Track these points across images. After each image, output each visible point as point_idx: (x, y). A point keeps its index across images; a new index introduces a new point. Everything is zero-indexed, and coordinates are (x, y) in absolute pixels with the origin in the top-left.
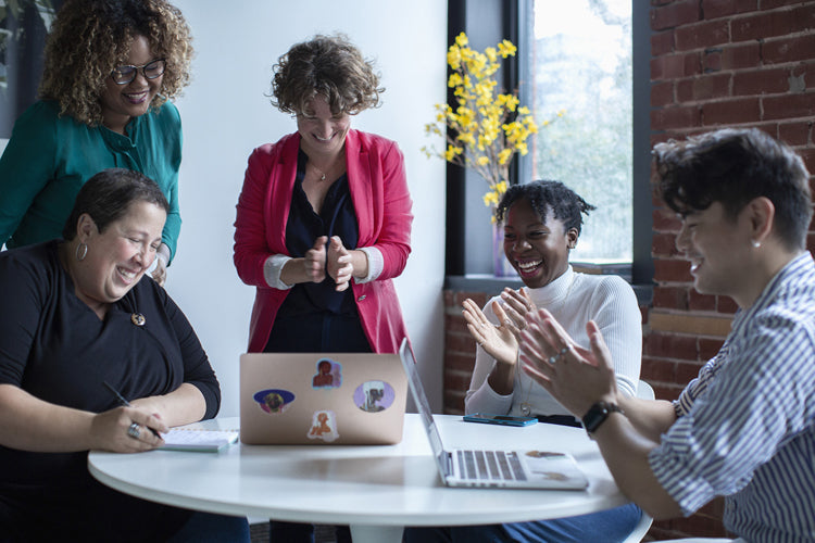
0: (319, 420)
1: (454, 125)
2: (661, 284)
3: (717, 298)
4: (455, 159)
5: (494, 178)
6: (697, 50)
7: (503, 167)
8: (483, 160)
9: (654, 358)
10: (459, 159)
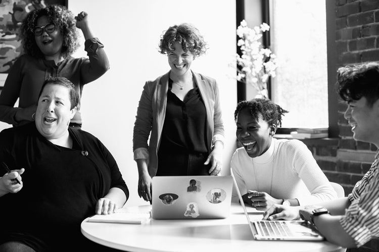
0: (190, 207)
1: (240, 64)
2: (343, 138)
3: (370, 144)
4: (241, 80)
5: (260, 88)
6: (358, 26)
7: (264, 83)
8: (255, 80)
9: (340, 173)
10: (244, 80)
